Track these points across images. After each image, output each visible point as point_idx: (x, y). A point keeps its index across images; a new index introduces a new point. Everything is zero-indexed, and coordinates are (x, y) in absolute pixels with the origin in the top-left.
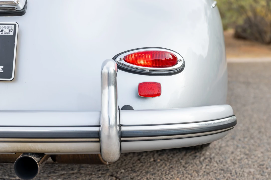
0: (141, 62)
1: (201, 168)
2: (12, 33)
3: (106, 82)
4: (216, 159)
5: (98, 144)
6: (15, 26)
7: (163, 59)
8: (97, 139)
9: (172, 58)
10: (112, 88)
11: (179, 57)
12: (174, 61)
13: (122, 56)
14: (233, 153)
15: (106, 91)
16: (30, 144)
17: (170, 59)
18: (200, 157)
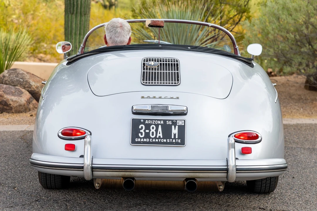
0: (242, 138)
1: (269, 201)
2: (183, 124)
3: (231, 147)
4: (278, 198)
5: (226, 174)
6: (185, 121)
7: (251, 136)
8: (226, 172)
9: (256, 135)
10: (233, 149)
11: (259, 135)
12: (257, 137)
13: (233, 135)
14: (290, 195)
15: (231, 151)
16: (197, 174)
17: (255, 136)
18: (268, 197)
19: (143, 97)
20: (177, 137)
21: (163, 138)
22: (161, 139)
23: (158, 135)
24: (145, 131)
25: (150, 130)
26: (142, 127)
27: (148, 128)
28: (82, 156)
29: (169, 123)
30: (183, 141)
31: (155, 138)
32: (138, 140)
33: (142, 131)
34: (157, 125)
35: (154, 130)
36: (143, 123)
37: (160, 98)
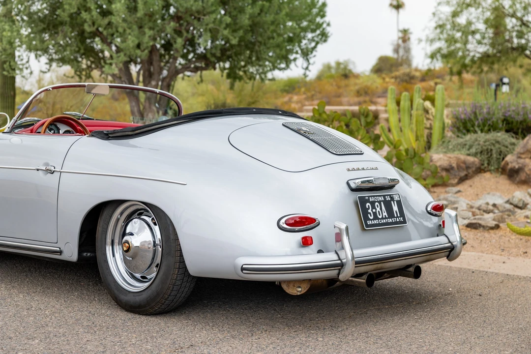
6: (399, 195)
19: (349, 170)
20: (399, 216)
21: (389, 218)
22: (387, 218)
23: (384, 214)
24: (372, 211)
25: (376, 210)
26: (369, 206)
27: (373, 207)
28: (320, 251)
29: (388, 198)
30: (404, 219)
31: (382, 218)
32: (369, 223)
33: (370, 211)
34: (380, 202)
35: (378, 209)
36: (368, 201)
37: (363, 169)
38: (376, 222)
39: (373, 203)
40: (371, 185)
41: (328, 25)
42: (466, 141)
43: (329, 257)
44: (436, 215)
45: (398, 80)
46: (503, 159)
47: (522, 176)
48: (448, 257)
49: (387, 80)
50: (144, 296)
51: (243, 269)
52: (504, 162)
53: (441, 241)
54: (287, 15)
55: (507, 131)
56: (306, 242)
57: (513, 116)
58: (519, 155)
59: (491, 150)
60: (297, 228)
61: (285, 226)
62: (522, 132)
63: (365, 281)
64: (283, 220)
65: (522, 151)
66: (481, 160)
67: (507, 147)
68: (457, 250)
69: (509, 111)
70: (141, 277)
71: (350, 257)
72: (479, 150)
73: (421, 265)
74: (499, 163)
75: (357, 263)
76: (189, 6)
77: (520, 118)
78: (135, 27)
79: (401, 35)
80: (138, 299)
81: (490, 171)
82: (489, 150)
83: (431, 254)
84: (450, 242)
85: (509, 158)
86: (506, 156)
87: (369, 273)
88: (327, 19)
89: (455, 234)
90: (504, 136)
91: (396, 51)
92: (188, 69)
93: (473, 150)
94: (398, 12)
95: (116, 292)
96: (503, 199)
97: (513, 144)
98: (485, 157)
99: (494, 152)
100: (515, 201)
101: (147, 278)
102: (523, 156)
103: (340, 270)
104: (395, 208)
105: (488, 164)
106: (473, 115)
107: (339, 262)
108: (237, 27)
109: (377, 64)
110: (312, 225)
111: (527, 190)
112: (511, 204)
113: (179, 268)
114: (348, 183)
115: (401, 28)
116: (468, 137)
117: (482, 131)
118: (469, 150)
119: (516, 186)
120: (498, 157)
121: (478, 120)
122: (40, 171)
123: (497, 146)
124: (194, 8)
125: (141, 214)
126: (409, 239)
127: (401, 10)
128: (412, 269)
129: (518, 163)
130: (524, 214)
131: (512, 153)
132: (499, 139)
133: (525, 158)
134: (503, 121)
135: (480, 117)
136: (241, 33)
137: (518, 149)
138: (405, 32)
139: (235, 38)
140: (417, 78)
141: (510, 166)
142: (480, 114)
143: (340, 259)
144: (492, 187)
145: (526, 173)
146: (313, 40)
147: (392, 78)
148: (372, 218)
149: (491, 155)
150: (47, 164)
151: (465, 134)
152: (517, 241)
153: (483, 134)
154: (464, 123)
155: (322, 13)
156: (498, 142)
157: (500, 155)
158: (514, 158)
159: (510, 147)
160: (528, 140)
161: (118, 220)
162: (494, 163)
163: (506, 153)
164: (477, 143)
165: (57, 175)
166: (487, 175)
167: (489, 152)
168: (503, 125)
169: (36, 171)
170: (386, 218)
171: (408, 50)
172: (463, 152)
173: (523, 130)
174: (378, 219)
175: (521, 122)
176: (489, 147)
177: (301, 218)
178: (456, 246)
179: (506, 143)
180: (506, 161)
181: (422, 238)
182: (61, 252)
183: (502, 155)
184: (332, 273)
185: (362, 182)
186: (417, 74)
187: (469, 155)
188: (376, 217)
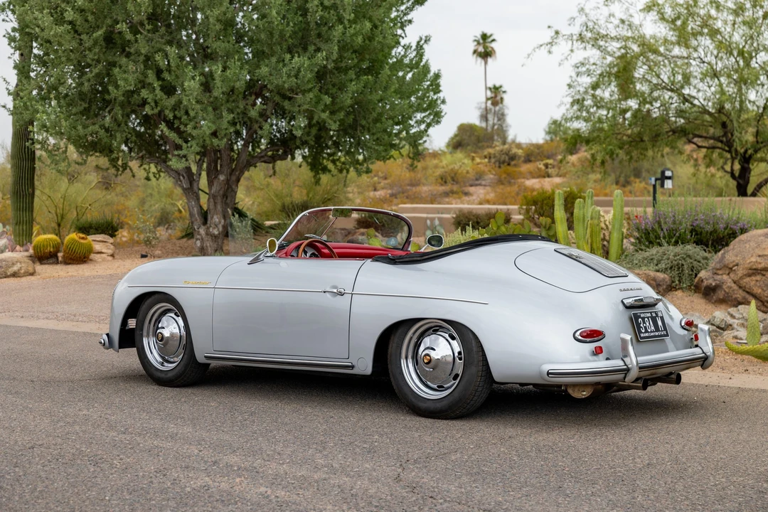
19: (621, 290)
20: (663, 329)
22: (655, 332)
23: (652, 328)
25: (646, 324)
26: (640, 321)
27: (644, 322)
28: (607, 359)
29: (654, 315)
30: (667, 332)
31: (651, 332)
32: (642, 335)
33: (642, 325)
34: (648, 318)
35: (648, 324)
36: (640, 317)
37: (631, 289)
38: (647, 335)
39: (643, 319)
40: (642, 303)
41: (444, 102)
42: (653, 255)
43: (617, 363)
44: (687, 330)
45: (493, 160)
46: (696, 275)
47: (720, 294)
48: (702, 366)
49: (478, 160)
50: (445, 403)
51: (548, 374)
52: (697, 279)
53: (696, 352)
54: (396, 92)
55: (697, 243)
56: (598, 351)
57: (701, 225)
58: (715, 271)
59: (683, 265)
60: (588, 340)
61: (580, 338)
62: (712, 244)
63: (641, 385)
64: (578, 333)
65: (718, 266)
66: (671, 277)
67: (699, 262)
68: (710, 359)
69: (696, 220)
70: (438, 386)
71: (635, 363)
72: (669, 266)
73: (681, 373)
74: (692, 280)
75: (640, 368)
76: (280, 83)
77: (709, 228)
78: (210, 109)
79: (489, 95)
80: (438, 405)
81: (681, 288)
82: (680, 266)
83: (690, 363)
84: (704, 353)
85: (703, 274)
86: (699, 272)
87: (644, 378)
88: (441, 95)
89: (708, 345)
90: (694, 250)
91: (484, 117)
92: (263, 159)
93: (662, 266)
94: (486, 63)
95: (413, 400)
96: (703, 320)
97: (706, 258)
98: (675, 273)
99: (685, 267)
100: (717, 321)
101: (443, 387)
102: (720, 272)
103: (626, 374)
104: (660, 323)
105: (679, 281)
106: (656, 225)
107: (625, 367)
108: (336, 107)
109: (456, 136)
110: (600, 337)
111: (726, 310)
112: (713, 325)
113: (481, 376)
114: (622, 302)
115: (490, 85)
116: (654, 251)
117: (669, 243)
118: (657, 265)
119: (714, 306)
120: (691, 273)
121: (662, 230)
122: (327, 294)
123: (689, 260)
124: (286, 86)
125: (437, 330)
126: (667, 351)
127: (490, 60)
128: (674, 376)
129: (715, 280)
130: (732, 335)
131: (706, 268)
132: (690, 253)
133: (722, 275)
134: (691, 232)
135: (665, 227)
136: (342, 115)
137: (712, 264)
138: (496, 90)
139: (335, 122)
140: (520, 157)
141: (705, 283)
142: (665, 223)
143: (626, 365)
144: (687, 307)
145: (725, 291)
146: (422, 121)
147: (485, 157)
148: (643, 331)
149: (682, 271)
150: (335, 287)
151: (648, 247)
152: (733, 361)
153: (671, 247)
154: (647, 233)
155: (436, 88)
156: (689, 256)
157: (692, 271)
158: (710, 274)
159: (702, 261)
160: (724, 253)
161: (411, 338)
162: (686, 279)
163: (700, 268)
164: (665, 257)
165: (348, 297)
166: (679, 293)
167: (680, 267)
168: (691, 236)
169: (323, 293)
170: (653, 332)
171: (501, 117)
172: (651, 268)
173: (713, 241)
174: (648, 332)
175: (711, 233)
176: (680, 262)
177: (591, 331)
178: (710, 356)
179: (698, 258)
180: (701, 278)
181: (677, 350)
182: (352, 367)
183: (694, 272)
184: (620, 376)
185: (635, 301)
186: (520, 152)
187: (658, 271)
188: (646, 331)
